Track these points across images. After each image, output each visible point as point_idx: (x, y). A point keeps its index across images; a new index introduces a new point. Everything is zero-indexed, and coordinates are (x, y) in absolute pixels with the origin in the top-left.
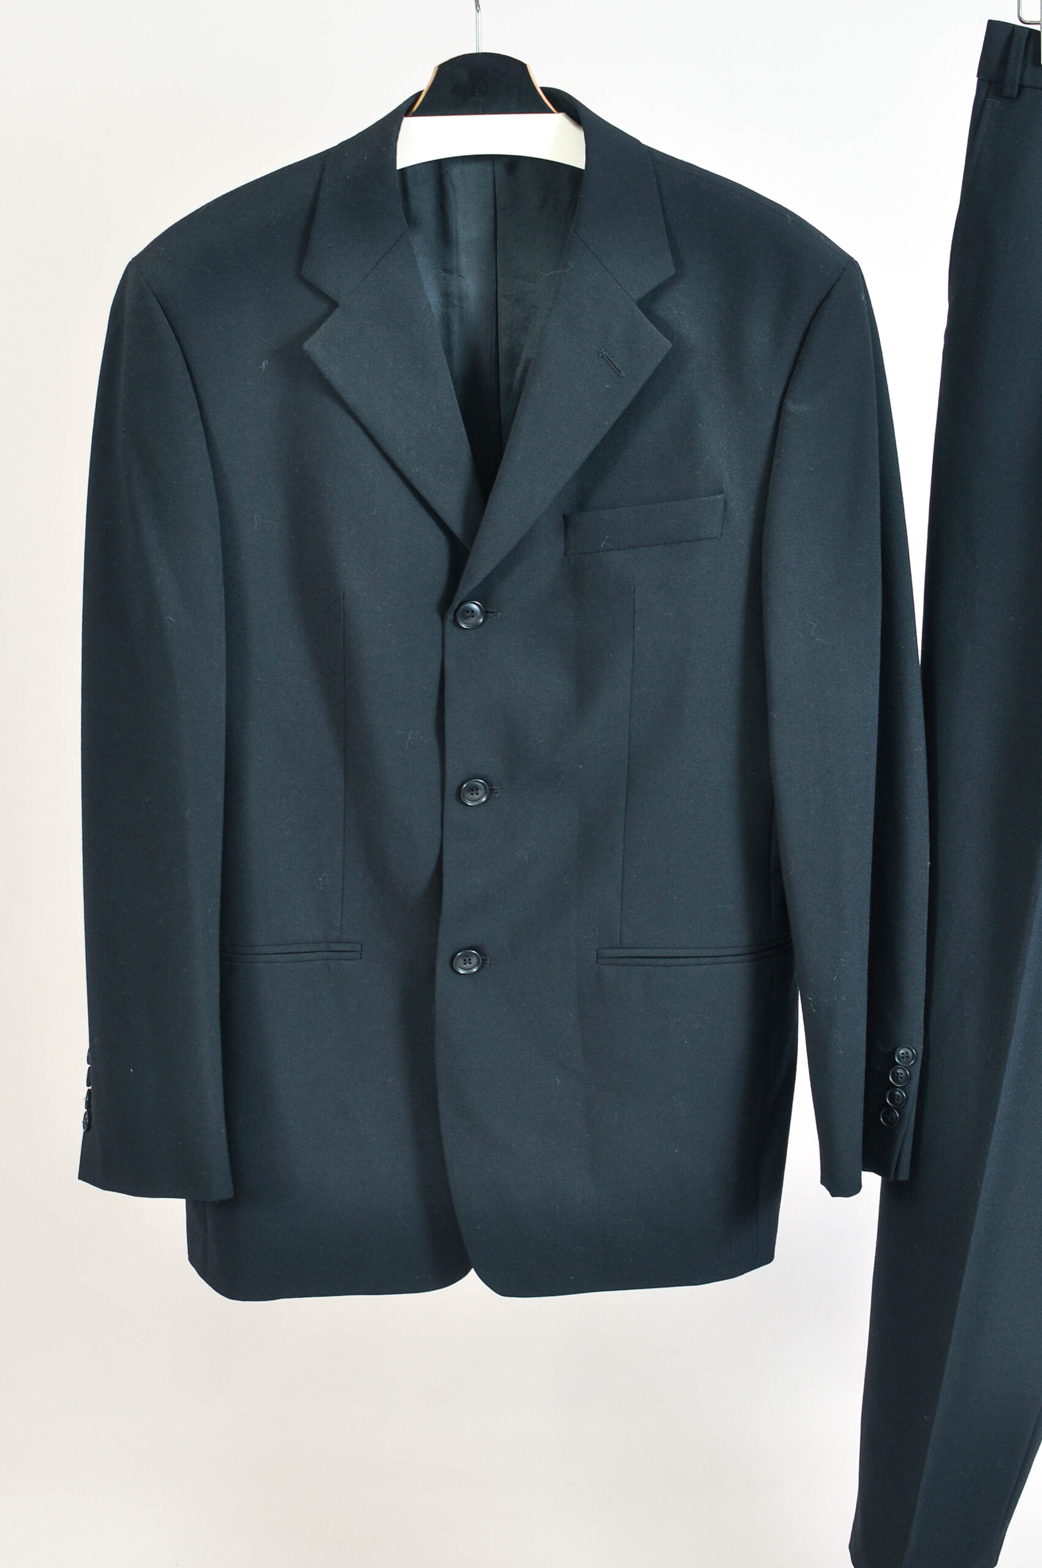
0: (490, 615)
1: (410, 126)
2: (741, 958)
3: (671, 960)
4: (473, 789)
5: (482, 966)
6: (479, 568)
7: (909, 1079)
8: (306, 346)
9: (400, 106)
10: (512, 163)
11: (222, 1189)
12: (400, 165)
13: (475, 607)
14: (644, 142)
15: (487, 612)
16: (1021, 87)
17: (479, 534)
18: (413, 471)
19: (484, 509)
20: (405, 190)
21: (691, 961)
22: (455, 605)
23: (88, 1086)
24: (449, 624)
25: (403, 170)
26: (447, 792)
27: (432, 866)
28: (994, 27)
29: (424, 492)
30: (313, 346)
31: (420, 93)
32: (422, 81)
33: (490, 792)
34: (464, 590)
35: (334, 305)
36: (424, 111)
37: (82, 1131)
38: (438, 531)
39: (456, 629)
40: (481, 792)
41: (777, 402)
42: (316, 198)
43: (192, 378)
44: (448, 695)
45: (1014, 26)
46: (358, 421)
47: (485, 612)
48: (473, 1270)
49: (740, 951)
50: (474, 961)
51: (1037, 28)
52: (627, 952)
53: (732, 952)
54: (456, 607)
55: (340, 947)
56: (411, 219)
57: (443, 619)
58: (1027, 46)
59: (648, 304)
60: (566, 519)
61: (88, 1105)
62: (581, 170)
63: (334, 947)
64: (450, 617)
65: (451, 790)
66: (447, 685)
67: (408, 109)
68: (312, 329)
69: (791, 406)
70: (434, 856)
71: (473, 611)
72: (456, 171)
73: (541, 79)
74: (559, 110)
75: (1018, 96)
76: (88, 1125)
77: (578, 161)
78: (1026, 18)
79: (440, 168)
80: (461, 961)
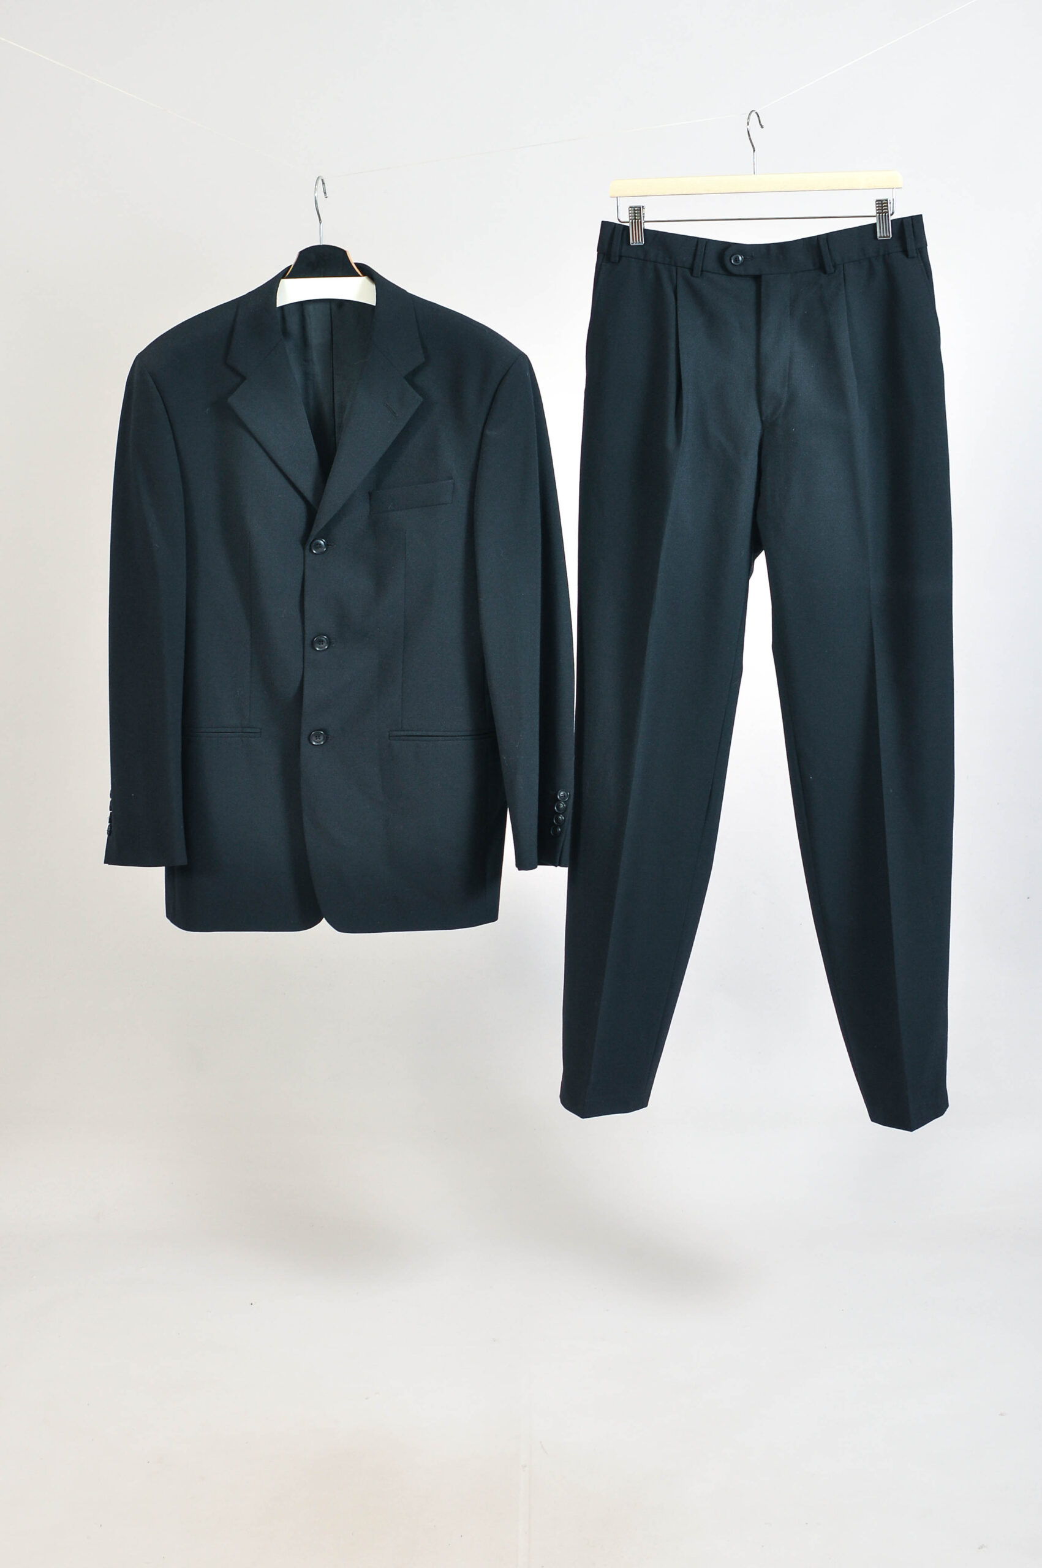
0: (330, 547)
1: (285, 283)
2: (469, 738)
3: (430, 738)
4: (321, 642)
5: (326, 740)
6: (322, 520)
7: (566, 809)
8: (229, 400)
9: (279, 274)
10: (341, 303)
11: (182, 860)
12: (279, 305)
13: (322, 542)
14: (408, 291)
15: (328, 545)
16: (621, 257)
17: (322, 502)
18: (288, 469)
19: (325, 486)
20: (283, 318)
21: (441, 738)
22: (311, 539)
23: (110, 810)
24: (307, 552)
25: (282, 307)
26: (306, 642)
27: (298, 684)
28: (605, 225)
29: (293, 479)
30: (232, 400)
31: (290, 266)
32: (291, 260)
33: (329, 643)
34: (315, 531)
35: (243, 378)
36: (290, 277)
37: (107, 836)
38: (300, 500)
39: (311, 554)
40: (324, 644)
41: (480, 430)
42: (235, 321)
43: (169, 418)
44: (306, 589)
45: (616, 224)
46: (256, 439)
47: (327, 545)
48: (324, 919)
49: (468, 733)
50: (322, 738)
51: (627, 224)
52: (406, 733)
53: (462, 734)
54: (311, 541)
55: (249, 730)
56: (285, 333)
57: (304, 549)
58: (622, 234)
59: (411, 378)
60: (370, 494)
61: (110, 822)
62: (373, 306)
63: (245, 730)
64: (308, 547)
65: (308, 642)
66: (306, 584)
67: (284, 275)
68: (232, 391)
69: (488, 432)
70: (299, 678)
71: (320, 544)
72: (311, 307)
73: (354, 259)
74: (364, 275)
75: (619, 261)
76: (110, 832)
77: (372, 301)
78: (621, 220)
79: (302, 305)
80: (314, 738)
